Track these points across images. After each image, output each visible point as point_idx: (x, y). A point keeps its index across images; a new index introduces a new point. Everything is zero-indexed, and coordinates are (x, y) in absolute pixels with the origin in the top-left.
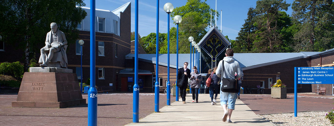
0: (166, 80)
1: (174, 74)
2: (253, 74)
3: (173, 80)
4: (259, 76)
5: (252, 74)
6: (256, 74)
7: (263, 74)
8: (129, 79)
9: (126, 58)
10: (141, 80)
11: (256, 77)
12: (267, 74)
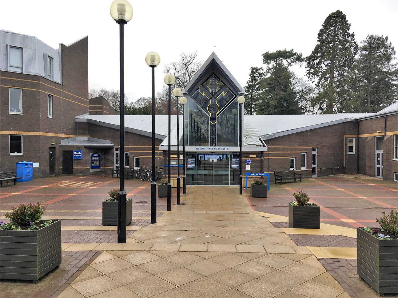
0: (134, 157)
1: (146, 146)
2: (278, 147)
3: (145, 156)
4: (288, 149)
5: (276, 147)
6: (284, 147)
7: (294, 147)
8: (76, 155)
9: (77, 121)
10: (96, 155)
11: (283, 152)
12: (299, 147)
